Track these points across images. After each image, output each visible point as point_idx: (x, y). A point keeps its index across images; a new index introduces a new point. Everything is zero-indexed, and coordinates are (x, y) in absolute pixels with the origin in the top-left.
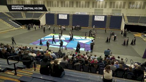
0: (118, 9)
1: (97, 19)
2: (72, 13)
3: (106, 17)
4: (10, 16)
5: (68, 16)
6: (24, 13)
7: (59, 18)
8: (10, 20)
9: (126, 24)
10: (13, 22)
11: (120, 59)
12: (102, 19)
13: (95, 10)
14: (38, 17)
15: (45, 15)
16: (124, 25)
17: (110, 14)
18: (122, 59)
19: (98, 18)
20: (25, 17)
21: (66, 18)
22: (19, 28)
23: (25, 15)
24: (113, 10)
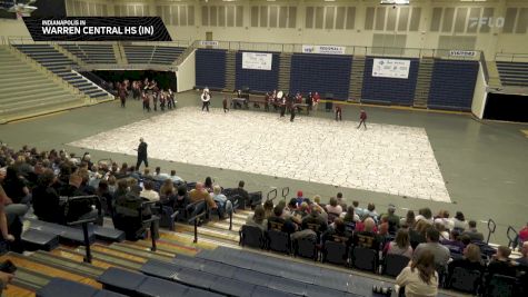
0: (465, 34)
1: (381, 69)
2: (289, 50)
3: (415, 63)
4: (74, 58)
5: (276, 57)
6: (122, 48)
7: (244, 67)
8: (73, 72)
9: (495, 92)
10: (84, 78)
11: (465, 224)
12: (400, 70)
13: (375, 36)
14: (170, 60)
15: (193, 54)
16: (486, 94)
17: (430, 54)
18: (473, 224)
19: (386, 68)
20: (125, 60)
21: (268, 67)
22: (102, 100)
23: (124, 55)
24: (442, 38)
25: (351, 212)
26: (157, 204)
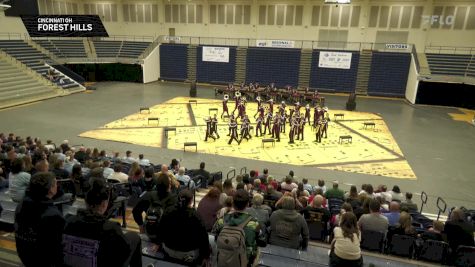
0: (398, 29)
1: (327, 61)
2: (244, 44)
3: (356, 56)
4: (47, 53)
5: (233, 51)
6: (92, 43)
7: (205, 59)
8: (47, 65)
11: (401, 196)
12: (343, 62)
13: (321, 32)
14: (137, 54)
15: (156, 50)
16: (417, 83)
17: (368, 47)
18: (409, 196)
19: (331, 60)
20: (95, 54)
21: (226, 59)
22: (74, 91)
23: (94, 49)
24: (379, 33)
25: (301, 188)
26: (127, 185)
